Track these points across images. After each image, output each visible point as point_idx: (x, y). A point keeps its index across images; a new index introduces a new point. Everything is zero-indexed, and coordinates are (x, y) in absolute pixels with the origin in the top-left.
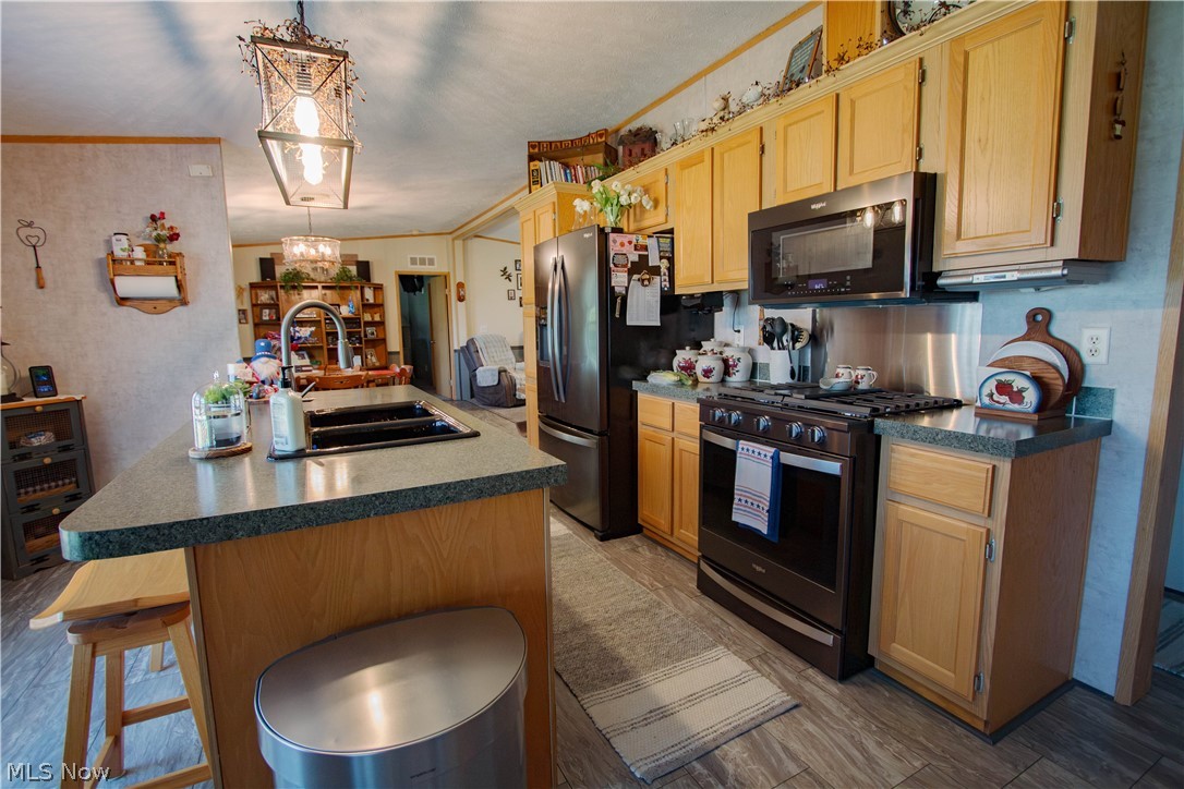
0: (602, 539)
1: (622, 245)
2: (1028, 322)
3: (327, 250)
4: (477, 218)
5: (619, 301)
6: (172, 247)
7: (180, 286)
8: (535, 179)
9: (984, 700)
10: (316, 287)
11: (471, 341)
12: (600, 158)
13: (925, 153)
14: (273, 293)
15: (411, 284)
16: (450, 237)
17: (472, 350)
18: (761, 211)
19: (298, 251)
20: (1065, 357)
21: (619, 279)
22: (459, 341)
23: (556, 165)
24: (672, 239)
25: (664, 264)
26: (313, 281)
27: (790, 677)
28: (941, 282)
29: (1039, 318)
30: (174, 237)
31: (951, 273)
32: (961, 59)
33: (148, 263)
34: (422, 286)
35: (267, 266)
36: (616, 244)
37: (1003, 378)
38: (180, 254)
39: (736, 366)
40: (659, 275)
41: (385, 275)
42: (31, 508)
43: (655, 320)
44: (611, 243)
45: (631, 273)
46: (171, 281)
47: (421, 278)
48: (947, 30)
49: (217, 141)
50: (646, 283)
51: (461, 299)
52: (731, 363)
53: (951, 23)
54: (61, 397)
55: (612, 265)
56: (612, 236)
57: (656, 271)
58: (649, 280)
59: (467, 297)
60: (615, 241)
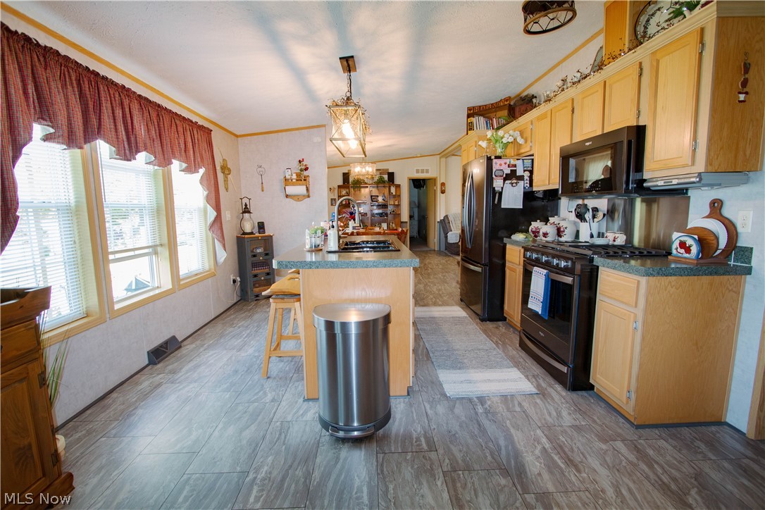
0: (482, 320)
1: (501, 165)
2: (710, 207)
3: (370, 169)
4: (452, 145)
5: (497, 195)
6: (306, 173)
7: (307, 190)
8: (470, 127)
9: (632, 402)
10: (367, 187)
11: (446, 217)
12: (505, 113)
13: (642, 113)
14: (348, 190)
15: (418, 184)
16: (438, 156)
17: (447, 221)
18: (572, 144)
19: (358, 170)
20: (726, 228)
21: (498, 184)
22: (440, 217)
23: (482, 119)
24: (533, 160)
25: (527, 175)
26: (366, 183)
27: (544, 385)
28: (645, 185)
29: (716, 205)
30: (306, 169)
31: (654, 180)
32: (655, 64)
33: (297, 180)
34: (425, 184)
35: (346, 176)
36: (497, 165)
37: (682, 239)
38: (308, 176)
39: (564, 231)
40: (523, 180)
41: (402, 180)
42: (255, 276)
43: (519, 205)
44: (494, 164)
45: (505, 180)
46: (304, 188)
47: (424, 180)
48: (650, 48)
49: (324, 126)
50: (514, 185)
51: (443, 192)
52: (562, 230)
53: (651, 45)
54: (266, 234)
55: (494, 176)
56: (494, 161)
57: (521, 178)
58: (516, 183)
59: (446, 191)
60: (496, 163)
